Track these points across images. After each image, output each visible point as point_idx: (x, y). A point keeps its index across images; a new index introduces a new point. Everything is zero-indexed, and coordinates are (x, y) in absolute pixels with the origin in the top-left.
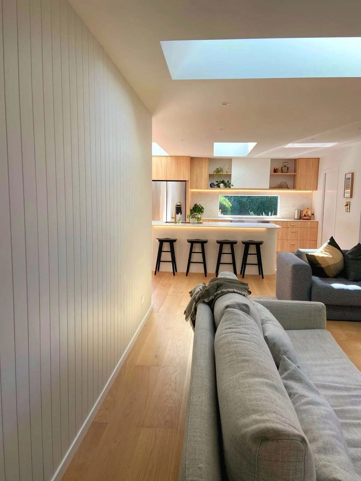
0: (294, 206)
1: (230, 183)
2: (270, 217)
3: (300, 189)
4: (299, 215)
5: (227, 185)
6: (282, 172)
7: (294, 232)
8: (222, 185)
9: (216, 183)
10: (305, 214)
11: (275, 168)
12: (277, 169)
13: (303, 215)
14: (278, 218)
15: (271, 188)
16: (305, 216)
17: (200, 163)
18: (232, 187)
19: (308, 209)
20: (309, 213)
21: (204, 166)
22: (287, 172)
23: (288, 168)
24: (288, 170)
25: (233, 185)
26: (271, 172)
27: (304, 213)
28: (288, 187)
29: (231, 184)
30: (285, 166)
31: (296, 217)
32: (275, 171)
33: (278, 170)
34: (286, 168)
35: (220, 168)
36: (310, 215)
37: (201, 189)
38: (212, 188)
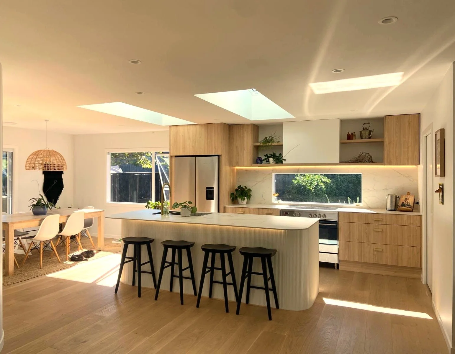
0: (386, 189)
1: (282, 157)
2: (349, 205)
3: (390, 163)
4: (394, 204)
5: (279, 160)
6: (362, 138)
7: (380, 231)
8: (271, 159)
9: (263, 158)
10: (403, 203)
11: (349, 132)
12: (352, 133)
13: (400, 204)
14: (362, 208)
15: (343, 162)
16: (403, 205)
17: (241, 131)
18: (284, 162)
19: (409, 194)
20: (411, 201)
21: (245, 135)
22: (370, 138)
23: (370, 132)
24: (369, 135)
25: (285, 160)
26: (341, 139)
27: (402, 200)
28: (372, 160)
29: (284, 158)
30: (366, 129)
31: (389, 207)
32: (350, 137)
33: (355, 135)
34: (368, 132)
35: (271, 136)
36: (412, 204)
37: (243, 165)
38: (258, 164)
